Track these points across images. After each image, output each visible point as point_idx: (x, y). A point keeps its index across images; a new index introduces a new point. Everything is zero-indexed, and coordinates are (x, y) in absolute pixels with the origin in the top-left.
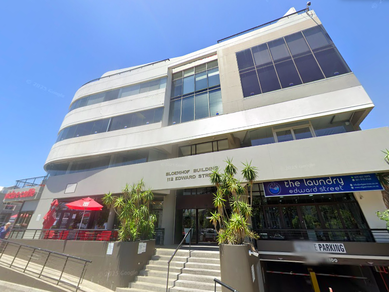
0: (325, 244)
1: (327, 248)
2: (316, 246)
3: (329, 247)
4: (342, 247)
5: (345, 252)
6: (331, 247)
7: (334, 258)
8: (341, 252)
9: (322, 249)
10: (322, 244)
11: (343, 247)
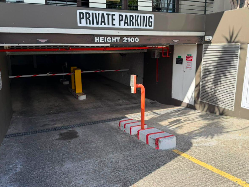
0: (129, 14)
1: (131, 21)
2: (114, 17)
3: (134, 21)
4: (151, 20)
5: (152, 28)
6: (136, 20)
7: (135, 36)
8: (148, 27)
9: (122, 23)
10: (124, 14)
11: (153, 20)
